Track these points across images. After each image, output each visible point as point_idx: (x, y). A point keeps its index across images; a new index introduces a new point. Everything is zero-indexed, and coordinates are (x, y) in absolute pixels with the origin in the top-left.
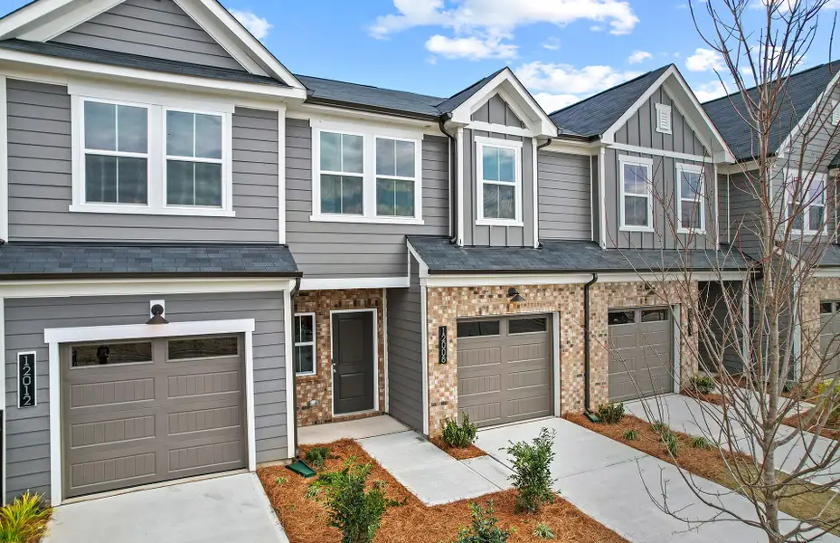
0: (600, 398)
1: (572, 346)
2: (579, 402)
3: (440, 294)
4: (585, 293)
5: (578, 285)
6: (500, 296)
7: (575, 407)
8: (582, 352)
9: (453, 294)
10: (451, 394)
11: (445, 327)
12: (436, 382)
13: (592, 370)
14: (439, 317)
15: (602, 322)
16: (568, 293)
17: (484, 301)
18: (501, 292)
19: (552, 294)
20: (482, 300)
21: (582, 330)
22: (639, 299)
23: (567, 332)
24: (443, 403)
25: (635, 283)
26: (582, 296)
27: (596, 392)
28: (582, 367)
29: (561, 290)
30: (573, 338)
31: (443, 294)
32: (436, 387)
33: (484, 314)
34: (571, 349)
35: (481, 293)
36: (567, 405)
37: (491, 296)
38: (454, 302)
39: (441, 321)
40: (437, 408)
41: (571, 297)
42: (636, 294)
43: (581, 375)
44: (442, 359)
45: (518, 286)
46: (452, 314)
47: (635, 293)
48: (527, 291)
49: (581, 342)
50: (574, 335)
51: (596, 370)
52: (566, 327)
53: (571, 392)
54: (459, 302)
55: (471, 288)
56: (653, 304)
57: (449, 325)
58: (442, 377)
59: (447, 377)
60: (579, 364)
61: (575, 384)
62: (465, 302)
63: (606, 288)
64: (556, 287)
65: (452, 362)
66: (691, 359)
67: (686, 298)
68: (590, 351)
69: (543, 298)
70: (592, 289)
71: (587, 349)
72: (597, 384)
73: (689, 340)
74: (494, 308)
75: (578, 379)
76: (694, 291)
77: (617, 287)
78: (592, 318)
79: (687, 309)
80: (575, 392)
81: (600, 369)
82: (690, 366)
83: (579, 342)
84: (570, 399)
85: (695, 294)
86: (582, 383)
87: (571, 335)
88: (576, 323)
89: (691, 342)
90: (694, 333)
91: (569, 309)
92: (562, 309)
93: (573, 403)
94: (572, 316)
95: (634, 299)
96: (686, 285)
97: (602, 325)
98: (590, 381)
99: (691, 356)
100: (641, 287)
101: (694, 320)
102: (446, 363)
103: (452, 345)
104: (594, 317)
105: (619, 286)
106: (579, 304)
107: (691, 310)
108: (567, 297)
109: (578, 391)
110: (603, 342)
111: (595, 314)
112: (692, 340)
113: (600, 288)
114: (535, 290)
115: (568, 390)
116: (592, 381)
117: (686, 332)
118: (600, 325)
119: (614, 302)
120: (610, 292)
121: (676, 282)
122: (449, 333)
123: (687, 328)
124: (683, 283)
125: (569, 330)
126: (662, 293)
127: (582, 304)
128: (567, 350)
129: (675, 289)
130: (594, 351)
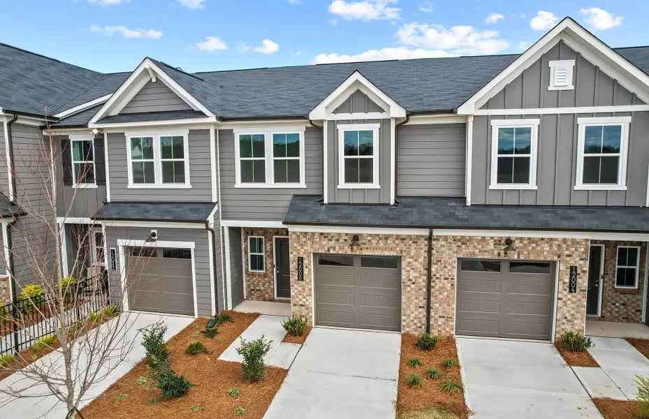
0: (444, 329)
1: (414, 283)
2: (421, 327)
3: (298, 236)
4: (429, 243)
5: (422, 236)
6: (345, 240)
7: (416, 330)
8: (425, 290)
9: (308, 237)
10: (307, 300)
12: (296, 291)
13: (435, 305)
14: (298, 251)
15: (449, 268)
16: (410, 242)
17: (332, 243)
18: (346, 238)
19: (394, 242)
20: (330, 242)
21: (426, 272)
22: (496, 252)
23: (412, 270)
24: (301, 305)
25: (492, 238)
26: (426, 245)
28: (425, 301)
29: (403, 239)
30: (416, 277)
31: (301, 236)
32: (297, 294)
33: (332, 252)
34: (413, 286)
35: (330, 237)
36: (408, 327)
37: (338, 240)
38: (309, 242)
39: (299, 253)
40: (297, 308)
41: (414, 246)
43: (423, 307)
44: (301, 277)
45: (361, 235)
46: (309, 250)
47: (491, 246)
48: (369, 238)
49: (423, 281)
50: (417, 275)
51: (440, 305)
52: (408, 268)
53: (411, 318)
54: (312, 242)
55: (322, 234)
56: (516, 257)
57: (305, 256)
58: (300, 289)
59: (304, 289)
60: (422, 298)
61: (416, 313)
62: (317, 243)
63: (454, 240)
64: (398, 237)
65: (307, 280)
66: (573, 315)
67: (568, 256)
68: (432, 290)
69: (385, 245)
70: (439, 240)
71: (429, 287)
72: (440, 317)
73: (569, 296)
74: (340, 248)
75: (420, 310)
76: (583, 250)
77: (468, 240)
78: (437, 264)
79: (569, 266)
80: (415, 318)
81: (445, 306)
82: (569, 321)
83: (422, 281)
84: (411, 323)
85: (583, 253)
86: (425, 314)
87: (413, 274)
88: (419, 266)
89: (574, 299)
90: (577, 291)
91: (412, 254)
92: (404, 254)
93: (414, 327)
94: (416, 260)
95: (490, 252)
96: (569, 243)
97: (449, 270)
98: (432, 314)
99: (572, 312)
100: (500, 241)
101: (580, 278)
102: (303, 280)
103: (307, 270)
104: (439, 263)
105: (471, 239)
106: (422, 251)
107: (576, 267)
108: (410, 245)
109: (419, 318)
110: (450, 285)
111: (440, 261)
112: (575, 297)
113: (447, 240)
114: (377, 239)
115: (409, 316)
116: (435, 314)
117: (565, 288)
118: (446, 270)
119: (465, 252)
120: (459, 243)
121: (552, 239)
122: (306, 262)
123: (568, 284)
124: (565, 241)
125: (411, 271)
126: (531, 248)
127: (425, 252)
128: (409, 286)
129: (551, 246)
130: (438, 290)
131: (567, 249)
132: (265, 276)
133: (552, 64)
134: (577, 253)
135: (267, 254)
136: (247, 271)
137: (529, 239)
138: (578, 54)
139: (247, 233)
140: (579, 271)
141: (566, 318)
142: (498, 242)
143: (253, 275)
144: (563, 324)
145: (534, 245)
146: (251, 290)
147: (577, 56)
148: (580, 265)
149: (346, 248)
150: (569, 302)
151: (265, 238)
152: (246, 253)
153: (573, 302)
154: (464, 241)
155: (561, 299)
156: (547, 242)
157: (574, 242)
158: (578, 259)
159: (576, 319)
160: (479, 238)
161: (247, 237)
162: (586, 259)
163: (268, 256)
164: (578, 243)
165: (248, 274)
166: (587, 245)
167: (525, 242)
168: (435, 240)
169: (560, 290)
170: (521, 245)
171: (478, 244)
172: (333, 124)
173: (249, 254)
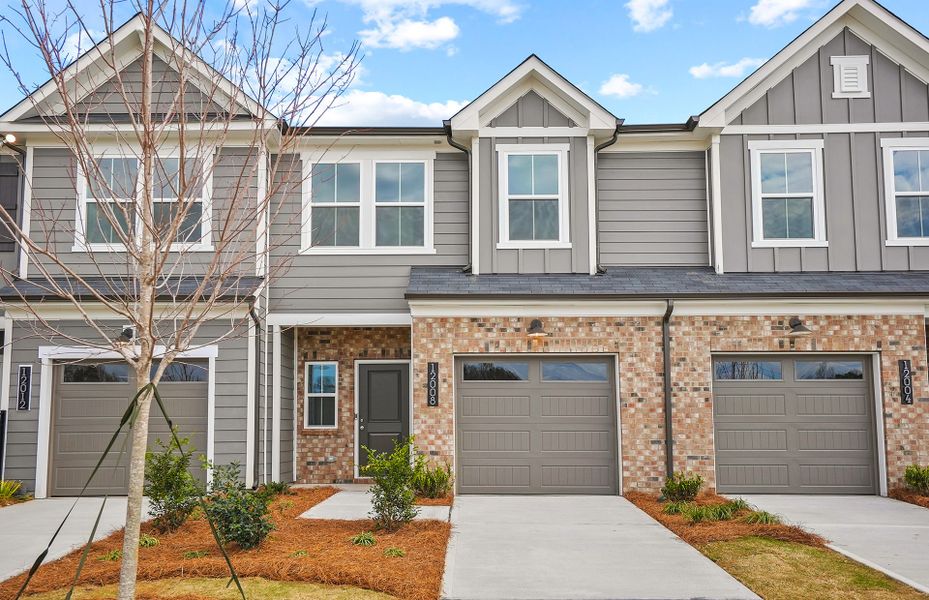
1: (640, 400)
2: (656, 479)
3: (430, 325)
4: (663, 329)
5: (651, 318)
6: (517, 330)
7: (648, 485)
8: (660, 410)
9: (448, 325)
10: (444, 443)
11: (436, 365)
12: (423, 426)
13: (679, 438)
14: (428, 352)
15: (700, 370)
16: (632, 329)
17: (493, 335)
18: (519, 325)
19: (604, 330)
20: (490, 334)
21: (660, 379)
22: (776, 341)
23: (635, 377)
24: (433, 453)
25: (768, 318)
26: (657, 334)
27: (689, 469)
28: (661, 431)
29: (619, 324)
30: (644, 390)
31: (434, 325)
32: (423, 432)
33: (492, 350)
34: (639, 405)
35: (488, 326)
36: (634, 480)
37: (503, 330)
38: (449, 335)
39: (431, 356)
41: (638, 334)
42: (770, 334)
43: (659, 442)
44: (433, 400)
45: (546, 318)
46: (446, 349)
47: (767, 331)
48: (560, 325)
49: (657, 395)
50: (645, 385)
51: (688, 437)
52: (630, 375)
53: (639, 464)
54: (456, 335)
55: (474, 320)
56: (809, 348)
57: (441, 361)
58: (431, 422)
59: (438, 422)
60: (655, 426)
61: (647, 453)
62: (464, 336)
63: (706, 323)
64: (610, 321)
65: (446, 405)
66: (913, 442)
67: (892, 343)
68: (674, 410)
69: (587, 335)
70: (679, 324)
71: (667, 406)
72: (690, 457)
73: (904, 410)
74: (508, 344)
75: (654, 447)
76: (915, 333)
77: (729, 323)
78: (678, 365)
79: (896, 360)
80: (647, 464)
81: (697, 437)
82: (907, 453)
83: (655, 396)
84: (639, 473)
85: (918, 338)
86: (662, 453)
87: (638, 385)
88: (647, 369)
89: (911, 415)
90: (915, 400)
91: (635, 350)
92: (622, 350)
93: (644, 479)
94: (641, 360)
95: (766, 340)
96: (892, 322)
97: (699, 375)
98: (675, 453)
99: (911, 437)
100: (781, 323)
101: (916, 379)
102: (436, 405)
103: (446, 385)
104: (682, 363)
105: (732, 321)
106: (654, 344)
107: (908, 361)
108: (631, 334)
109: (653, 463)
110: (703, 400)
111: (684, 359)
112: (913, 411)
113: (693, 323)
114: (575, 324)
115: (634, 460)
116: (681, 453)
117: (895, 396)
118: (695, 374)
119: (724, 343)
120: (715, 329)
121: (864, 317)
122: (442, 371)
123: (899, 390)
124: (885, 319)
125: (636, 379)
126: (831, 333)
127: (658, 344)
128: (632, 405)
129: (864, 328)
130: (683, 410)
131: (891, 333)
132: (337, 434)
133: (835, 60)
134: (907, 338)
135: (344, 392)
136: (301, 426)
137: (828, 317)
138: (872, 48)
139: (305, 356)
140: (913, 369)
141: (902, 448)
142: (778, 325)
143: (315, 434)
144: (899, 459)
145: (837, 328)
146: (309, 463)
147: (871, 50)
148: (914, 358)
149: (519, 342)
150: (903, 421)
151: (341, 363)
152: (301, 393)
153: (911, 421)
154: (722, 325)
155: (890, 416)
156: (858, 323)
157: (901, 321)
158: (909, 348)
159: (918, 449)
160: (746, 319)
161: (303, 362)
162: (921, 348)
163: (346, 397)
164: (906, 322)
165: (303, 433)
166: (919, 324)
167: (822, 323)
168: (673, 324)
169: (887, 400)
170: (815, 328)
171: (746, 329)
172: (489, 143)
173: (307, 395)
